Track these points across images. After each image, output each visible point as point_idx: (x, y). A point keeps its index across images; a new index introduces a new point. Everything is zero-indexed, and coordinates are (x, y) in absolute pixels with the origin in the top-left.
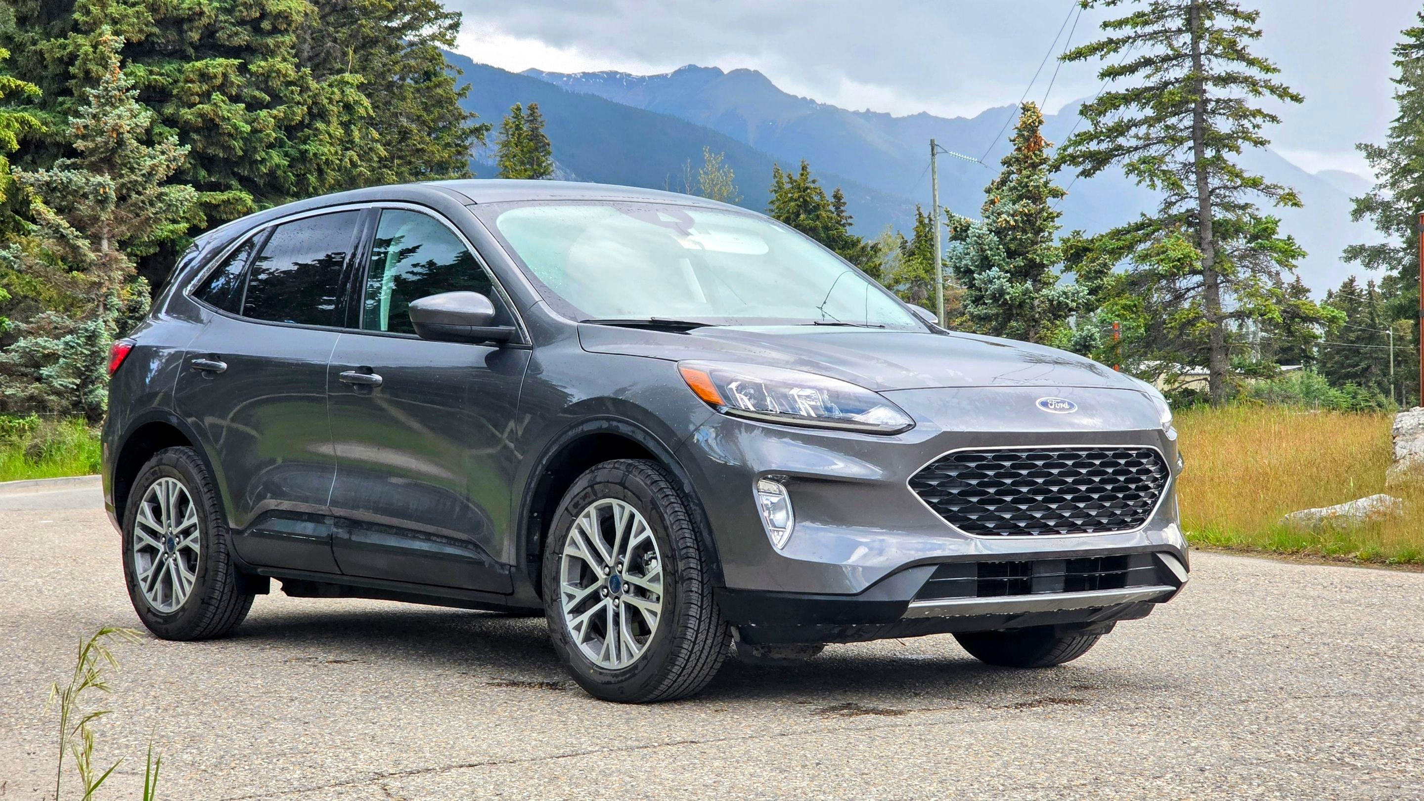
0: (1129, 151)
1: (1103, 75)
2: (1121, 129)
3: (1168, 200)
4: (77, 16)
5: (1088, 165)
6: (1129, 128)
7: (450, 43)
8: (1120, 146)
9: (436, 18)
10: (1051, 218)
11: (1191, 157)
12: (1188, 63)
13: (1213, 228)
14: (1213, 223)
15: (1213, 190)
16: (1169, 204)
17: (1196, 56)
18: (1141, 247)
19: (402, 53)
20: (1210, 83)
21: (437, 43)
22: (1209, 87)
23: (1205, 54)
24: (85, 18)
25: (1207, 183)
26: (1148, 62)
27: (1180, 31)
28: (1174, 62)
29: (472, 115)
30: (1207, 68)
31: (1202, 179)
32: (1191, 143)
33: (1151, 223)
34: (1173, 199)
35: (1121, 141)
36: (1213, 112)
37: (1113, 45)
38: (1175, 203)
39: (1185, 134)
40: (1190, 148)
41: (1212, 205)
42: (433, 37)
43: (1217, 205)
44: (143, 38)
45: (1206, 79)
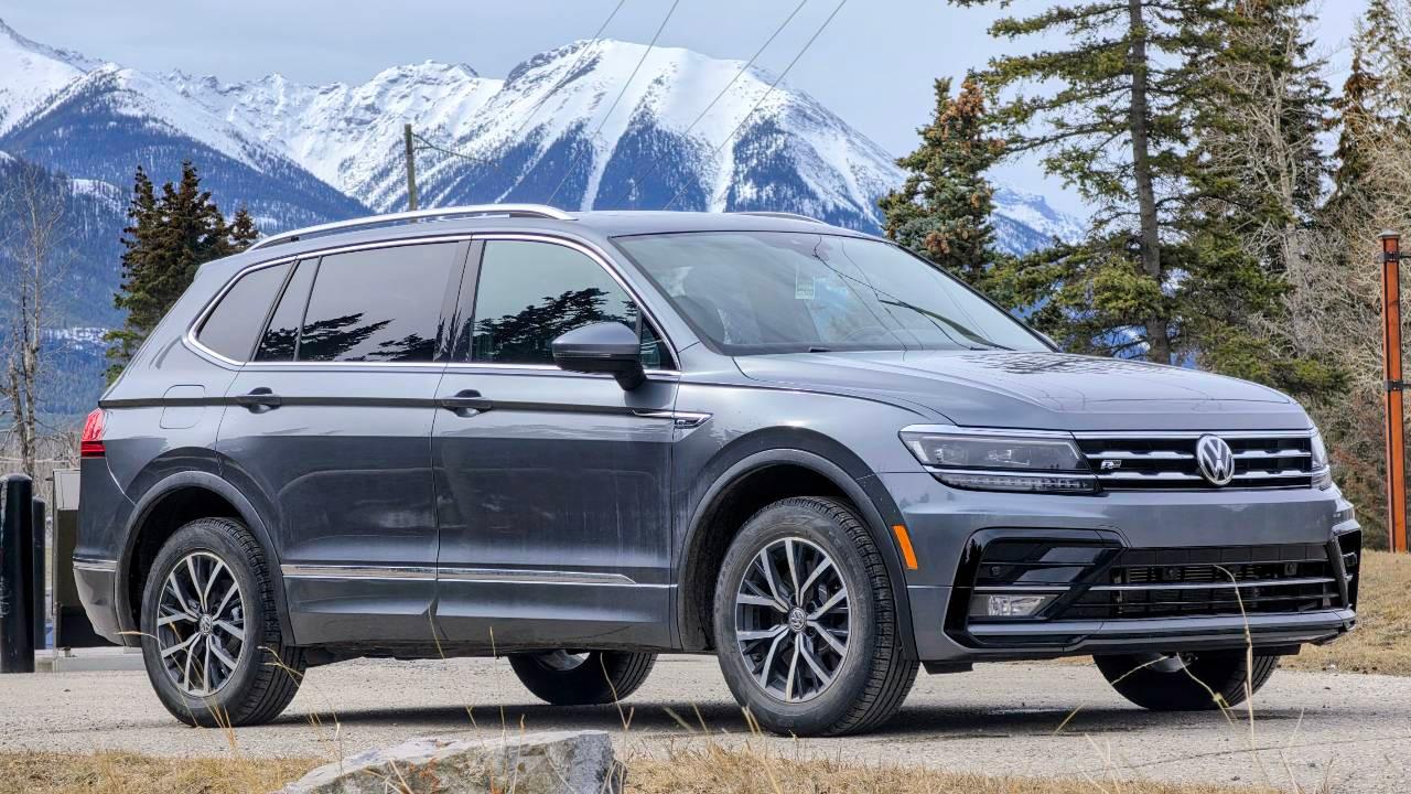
0: (1033, 144)
1: (997, 31)
2: (1022, 112)
3: (1098, 218)
6: (1033, 110)
8: (1019, 136)
11: (1129, 155)
13: (1161, 257)
14: (1162, 250)
15: (1161, 203)
16: (1101, 223)
20: (1155, 47)
25: (1151, 193)
26: (1065, 15)
28: (1105, 16)
30: (1151, 25)
31: (1146, 186)
32: (1128, 135)
33: (1070, 250)
34: (1105, 216)
35: (1021, 129)
36: (1156, 89)
38: (1107, 222)
39: (1121, 119)
40: (1126, 142)
41: (1159, 223)
43: (1166, 223)
45: (1149, 41)
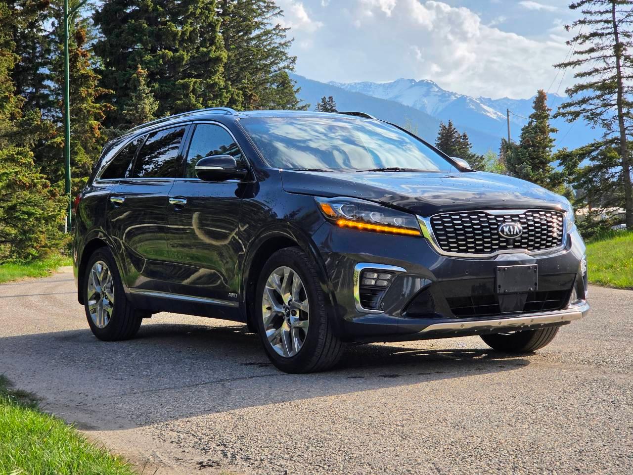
1: (576, 76)
2: (584, 101)
3: (605, 132)
4: (130, 62)
5: (570, 117)
6: (588, 100)
7: (292, 70)
8: (584, 109)
9: (286, 59)
10: (551, 141)
11: (616, 113)
12: (615, 70)
14: (627, 143)
17: (618, 67)
18: (594, 154)
19: (271, 75)
20: (625, 79)
21: (286, 70)
22: (624, 81)
23: (622, 66)
24: (133, 63)
25: (623, 125)
26: (596, 71)
27: (611, 56)
28: (608, 70)
29: (301, 100)
30: (623, 73)
31: (621, 123)
32: (616, 107)
33: (598, 143)
34: (608, 132)
35: (584, 106)
36: (626, 92)
37: (578, 63)
38: (609, 134)
39: (614, 102)
40: (616, 109)
41: (626, 134)
42: (284, 68)
43: (629, 134)
44: (159, 71)
45: (623, 77)
